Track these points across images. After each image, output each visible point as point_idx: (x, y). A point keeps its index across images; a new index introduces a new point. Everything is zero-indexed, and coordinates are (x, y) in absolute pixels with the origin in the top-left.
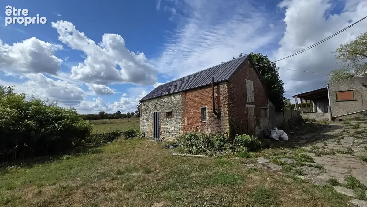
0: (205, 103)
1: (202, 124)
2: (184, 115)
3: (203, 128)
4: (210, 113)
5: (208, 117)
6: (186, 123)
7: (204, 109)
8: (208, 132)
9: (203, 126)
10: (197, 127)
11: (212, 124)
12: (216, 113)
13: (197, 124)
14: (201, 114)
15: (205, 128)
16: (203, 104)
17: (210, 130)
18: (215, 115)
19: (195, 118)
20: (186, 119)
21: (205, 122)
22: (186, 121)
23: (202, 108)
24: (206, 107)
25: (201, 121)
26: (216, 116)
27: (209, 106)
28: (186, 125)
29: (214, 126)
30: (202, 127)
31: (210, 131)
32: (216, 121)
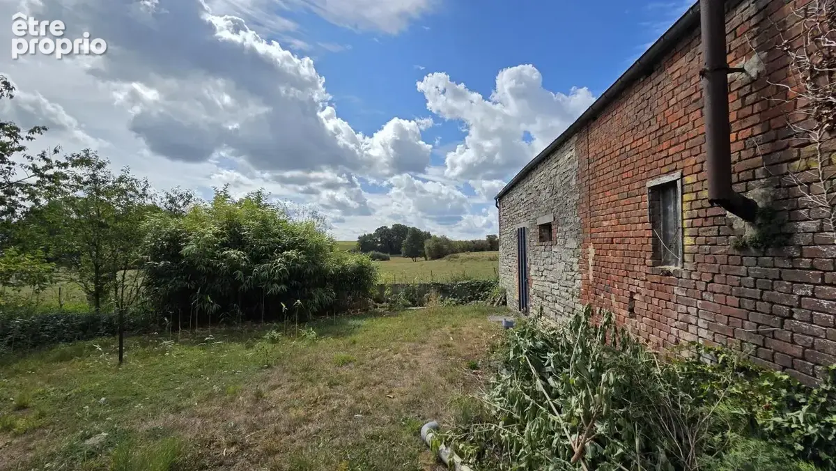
0: (671, 151)
1: (656, 279)
2: (585, 234)
3: (663, 303)
4: (702, 213)
5: (688, 241)
6: (591, 268)
7: (662, 193)
8: (689, 337)
9: (660, 294)
10: (632, 293)
11: (716, 287)
12: (746, 210)
13: (631, 281)
14: (649, 226)
15: (670, 304)
16: (661, 163)
17: (701, 323)
18: (739, 223)
19: (622, 246)
20: (591, 250)
21: (668, 274)
22: (591, 262)
23: (653, 189)
24: (677, 175)
25: (649, 262)
26: (750, 232)
27: (697, 168)
28: (591, 278)
29: (733, 301)
30: (655, 301)
31: (703, 333)
32: (751, 267)
